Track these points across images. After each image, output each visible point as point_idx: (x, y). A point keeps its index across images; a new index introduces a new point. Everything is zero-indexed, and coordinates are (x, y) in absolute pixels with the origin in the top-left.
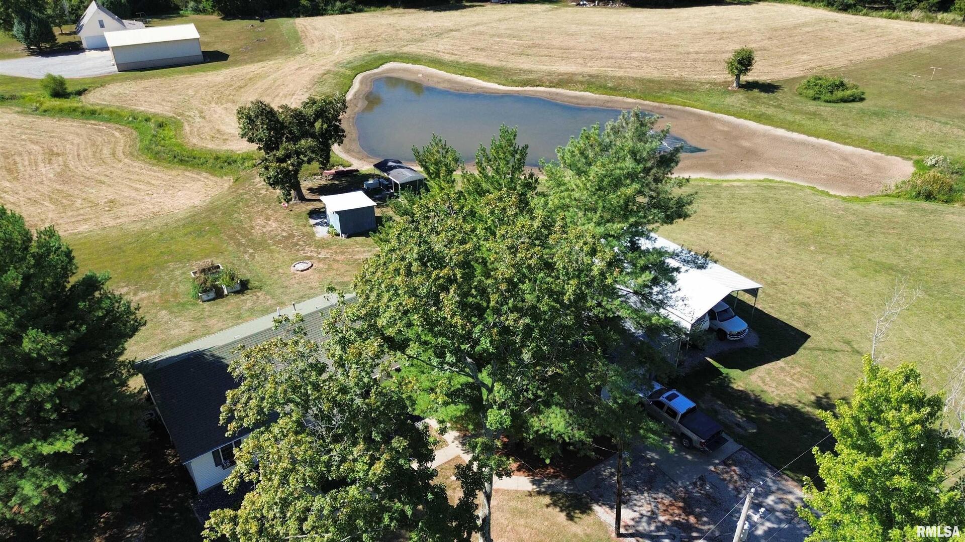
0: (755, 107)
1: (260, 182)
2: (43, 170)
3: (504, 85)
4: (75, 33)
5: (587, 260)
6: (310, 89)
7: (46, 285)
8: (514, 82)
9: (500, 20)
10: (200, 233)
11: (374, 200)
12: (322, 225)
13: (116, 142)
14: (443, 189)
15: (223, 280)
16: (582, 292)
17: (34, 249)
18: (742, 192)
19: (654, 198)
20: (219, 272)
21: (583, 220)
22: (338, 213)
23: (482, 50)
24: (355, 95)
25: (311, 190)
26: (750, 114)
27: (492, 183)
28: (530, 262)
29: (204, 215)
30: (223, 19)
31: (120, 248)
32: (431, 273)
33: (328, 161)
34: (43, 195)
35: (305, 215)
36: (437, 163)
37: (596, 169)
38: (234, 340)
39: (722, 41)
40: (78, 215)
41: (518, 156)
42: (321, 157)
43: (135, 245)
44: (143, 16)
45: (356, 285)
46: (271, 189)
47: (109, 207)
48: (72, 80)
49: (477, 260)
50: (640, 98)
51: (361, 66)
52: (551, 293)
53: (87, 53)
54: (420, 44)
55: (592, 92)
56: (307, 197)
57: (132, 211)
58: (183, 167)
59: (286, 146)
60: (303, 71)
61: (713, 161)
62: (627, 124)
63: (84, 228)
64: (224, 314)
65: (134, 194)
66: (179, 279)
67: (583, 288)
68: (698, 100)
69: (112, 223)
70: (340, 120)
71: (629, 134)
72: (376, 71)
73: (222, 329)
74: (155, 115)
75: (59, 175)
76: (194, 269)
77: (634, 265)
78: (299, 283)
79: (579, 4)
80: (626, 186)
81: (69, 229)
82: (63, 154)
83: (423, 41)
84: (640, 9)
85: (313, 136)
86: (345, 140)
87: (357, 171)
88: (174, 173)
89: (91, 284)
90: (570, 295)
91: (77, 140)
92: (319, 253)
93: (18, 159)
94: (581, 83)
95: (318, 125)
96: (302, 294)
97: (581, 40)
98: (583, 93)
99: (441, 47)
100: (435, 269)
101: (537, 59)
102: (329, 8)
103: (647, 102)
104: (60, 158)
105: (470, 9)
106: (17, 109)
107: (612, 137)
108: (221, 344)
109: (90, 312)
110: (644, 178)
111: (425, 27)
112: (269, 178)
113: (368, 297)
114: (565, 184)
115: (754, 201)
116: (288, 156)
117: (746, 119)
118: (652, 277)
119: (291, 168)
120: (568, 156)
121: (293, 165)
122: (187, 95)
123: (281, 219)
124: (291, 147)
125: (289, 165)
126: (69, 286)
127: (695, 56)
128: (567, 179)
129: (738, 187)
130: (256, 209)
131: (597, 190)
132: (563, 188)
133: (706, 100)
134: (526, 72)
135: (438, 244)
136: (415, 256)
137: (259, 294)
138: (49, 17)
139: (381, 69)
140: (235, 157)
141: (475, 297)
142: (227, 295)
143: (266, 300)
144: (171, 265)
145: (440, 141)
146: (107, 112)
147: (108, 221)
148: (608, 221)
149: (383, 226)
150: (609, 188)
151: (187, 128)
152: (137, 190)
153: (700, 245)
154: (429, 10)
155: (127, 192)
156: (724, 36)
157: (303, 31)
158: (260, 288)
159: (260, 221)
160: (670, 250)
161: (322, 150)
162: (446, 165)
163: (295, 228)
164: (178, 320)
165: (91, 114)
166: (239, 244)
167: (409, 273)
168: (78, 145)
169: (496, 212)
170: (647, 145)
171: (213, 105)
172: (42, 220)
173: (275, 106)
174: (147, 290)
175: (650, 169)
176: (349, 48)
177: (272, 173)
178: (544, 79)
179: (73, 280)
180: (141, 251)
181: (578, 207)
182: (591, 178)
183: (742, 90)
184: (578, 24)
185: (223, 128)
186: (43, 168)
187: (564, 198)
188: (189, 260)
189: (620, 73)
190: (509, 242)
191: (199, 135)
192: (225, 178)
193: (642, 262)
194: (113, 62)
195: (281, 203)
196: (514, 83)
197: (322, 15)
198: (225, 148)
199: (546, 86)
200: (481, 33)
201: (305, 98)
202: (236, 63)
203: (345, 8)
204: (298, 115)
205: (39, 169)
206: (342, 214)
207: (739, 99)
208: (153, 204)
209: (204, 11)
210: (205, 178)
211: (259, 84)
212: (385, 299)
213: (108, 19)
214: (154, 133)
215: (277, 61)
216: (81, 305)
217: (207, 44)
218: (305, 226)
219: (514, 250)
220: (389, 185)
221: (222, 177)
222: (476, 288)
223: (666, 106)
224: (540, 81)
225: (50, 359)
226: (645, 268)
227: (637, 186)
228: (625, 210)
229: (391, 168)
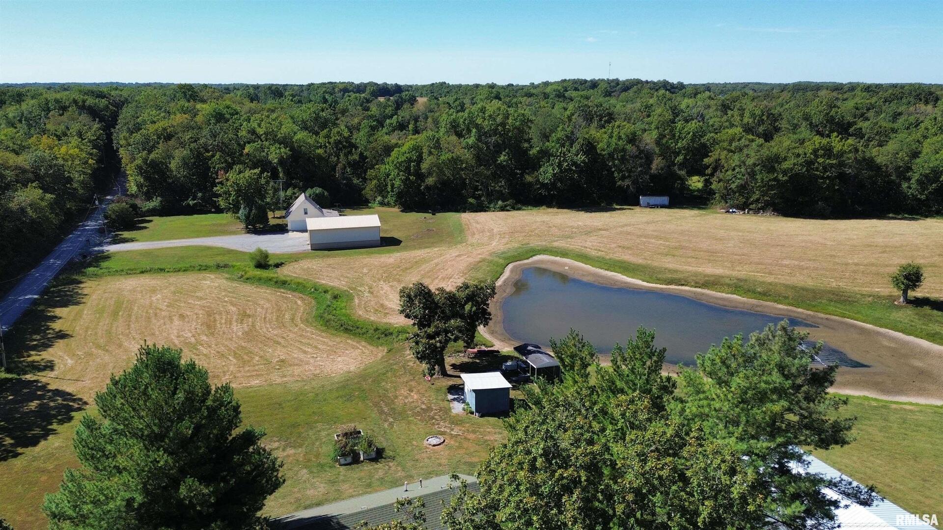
0: (927, 325)
1: (409, 355)
2: (235, 329)
3: (648, 282)
4: (284, 217)
5: (725, 480)
6: (466, 274)
7: (211, 436)
8: (658, 279)
9: (648, 223)
10: (349, 398)
11: (510, 382)
12: (459, 402)
13: (297, 309)
14: (576, 382)
15: (361, 446)
16: (719, 517)
17: (209, 403)
18: (915, 417)
19: (806, 418)
20: (359, 438)
21: (723, 433)
22: (474, 391)
23: (628, 248)
24: (505, 281)
25: (454, 366)
26: (921, 332)
27: (627, 383)
28: (661, 473)
29: (356, 381)
30: (402, 211)
31: (280, 405)
32: (555, 471)
33: (472, 341)
34: (230, 350)
35: (444, 390)
36: (572, 356)
37: (738, 381)
38: (360, 510)
39: (885, 255)
40: (253, 371)
41: (655, 358)
42: (466, 337)
43: (293, 403)
44: (339, 206)
45: (479, 474)
46: (418, 362)
47: (280, 365)
48: (274, 254)
49: (605, 463)
50: (792, 305)
51: (514, 257)
52: (684, 511)
53: (290, 233)
54: (569, 240)
55: (738, 295)
56: (448, 373)
57: (297, 370)
58: (346, 335)
59: (437, 324)
60: (463, 258)
61: (879, 379)
62: (774, 337)
63: (255, 382)
64: (356, 480)
65: (302, 356)
66: (324, 440)
67: (721, 512)
68: (858, 313)
69: (279, 380)
70: (488, 304)
71: (776, 348)
72: (526, 261)
73: (352, 496)
74: (333, 288)
75: (246, 333)
76: (338, 432)
77: (783, 491)
78: (429, 458)
79: (728, 212)
80: (772, 401)
81: (244, 382)
82: (253, 316)
83: (572, 238)
84: (793, 219)
85: (462, 317)
86: (491, 323)
87: (498, 352)
88: (338, 340)
89: (250, 438)
90: (704, 518)
91: (267, 305)
92: (452, 430)
93: (217, 317)
94: (729, 285)
95: (468, 307)
96: (430, 469)
97: (730, 245)
98: (729, 296)
99: (588, 244)
100: (560, 467)
101: (684, 260)
102: (492, 205)
103: (800, 310)
104: (250, 320)
105: (619, 212)
106: (226, 276)
107: (757, 348)
108: (348, 512)
109: (241, 466)
110: (793, 395)
111: (576, 225)
112: (418, 353)
113: (490, 488)
114: (704, 392)
115: (930, 429)
116: (437, 334)
117: (917, 336)
118: (803, 508)
119: (438, 345)
120: (708, 363)
121: (440, 342)
122: (362, 273)
123: (422, 391)
124: (442, 325)
125: (437, 342)
126: (230, 438)
127: (854, 268)
128: (706, 388)
129: (911, 411)
130: (402, 379)
131: (740, 403)
132: (702, 396)
133: (868, 313)
134: (670, 271)
135: (565, 441)
136: (540, 451)
137: (391, 464)
138: (268, 203)
139: (531, 260)
140: (391, 331)
141: (600, 502)
142: (362, 462)
143: (396, 471)
144: (319, 426)
145: (577, 335)
146: (295, 283)
147: (276, 378)
148: (753, 437)
149: (514, 412)
150: (752, 402)
151: (357, 301)
152: (305, 352)
153: (865, 474)
154: (581, 211)
155: (296, 354)
156: (888, 250)
157: (467, 224)
158: (393, 458)
159: (404, 391)
160: (827, 477)
161: (468, 330)
162: (581, 359)
163: (434, 401)
164: (315, 480)
165: (283, 284)
166: (382, 412)
167: (533, 469)
168: (267, 309)
169: (627, 414)
170: (796, 361)
171: (382, 282)
172: (224, 372)
173: (433, 288)
174: (295, 447)
175: (800, 386)
176: (504, 241)
177: (421, 348)
178: (690, 280)
179: (235, 432)
180: (296, 410)
181: (718, 418)
182: (733, 389)
183: (910, 306)
184: (727, 230)
185: (387, 303)
186: (235, 327)
187: (703, 407)
188: (335, 423)
189: (770, 279)
190: (639, 448)
191: (365, 308)
192: (380, 348)
193: (791, 489)
194: (309, 242)
195: (425, 376)
196: (659, 281)
197: (485, 211)
198: (385, 321)
199: (692, 286)
200: (629, 233)
201: (460, 282)
202: (406, 248)
203: (506, 206)
204: (451, 298)
205: (232, 327)
206: (479, 393)
207: (908, 314)
208: (315, 367)
209: (388, 205)
210: (363, 346)
211: (424, 266)
212: (506, 494)
213: (312, 208)
214: (329, 303)
215: (441, 248)
216: (236, 458)
217: (386, 231)
218: (443, 400)
219: (643, 458)
220: (527, 368)
221: (378, 347)
222: (602, 492)
223: (822, 315)
224: (685, 281)
225: (198, 508)
226: (795, 497)
227: (784, 403)
228: (773, 428)
229: (530, 352)
